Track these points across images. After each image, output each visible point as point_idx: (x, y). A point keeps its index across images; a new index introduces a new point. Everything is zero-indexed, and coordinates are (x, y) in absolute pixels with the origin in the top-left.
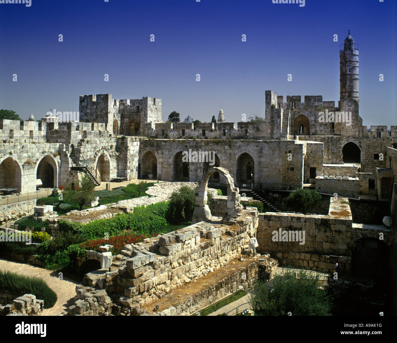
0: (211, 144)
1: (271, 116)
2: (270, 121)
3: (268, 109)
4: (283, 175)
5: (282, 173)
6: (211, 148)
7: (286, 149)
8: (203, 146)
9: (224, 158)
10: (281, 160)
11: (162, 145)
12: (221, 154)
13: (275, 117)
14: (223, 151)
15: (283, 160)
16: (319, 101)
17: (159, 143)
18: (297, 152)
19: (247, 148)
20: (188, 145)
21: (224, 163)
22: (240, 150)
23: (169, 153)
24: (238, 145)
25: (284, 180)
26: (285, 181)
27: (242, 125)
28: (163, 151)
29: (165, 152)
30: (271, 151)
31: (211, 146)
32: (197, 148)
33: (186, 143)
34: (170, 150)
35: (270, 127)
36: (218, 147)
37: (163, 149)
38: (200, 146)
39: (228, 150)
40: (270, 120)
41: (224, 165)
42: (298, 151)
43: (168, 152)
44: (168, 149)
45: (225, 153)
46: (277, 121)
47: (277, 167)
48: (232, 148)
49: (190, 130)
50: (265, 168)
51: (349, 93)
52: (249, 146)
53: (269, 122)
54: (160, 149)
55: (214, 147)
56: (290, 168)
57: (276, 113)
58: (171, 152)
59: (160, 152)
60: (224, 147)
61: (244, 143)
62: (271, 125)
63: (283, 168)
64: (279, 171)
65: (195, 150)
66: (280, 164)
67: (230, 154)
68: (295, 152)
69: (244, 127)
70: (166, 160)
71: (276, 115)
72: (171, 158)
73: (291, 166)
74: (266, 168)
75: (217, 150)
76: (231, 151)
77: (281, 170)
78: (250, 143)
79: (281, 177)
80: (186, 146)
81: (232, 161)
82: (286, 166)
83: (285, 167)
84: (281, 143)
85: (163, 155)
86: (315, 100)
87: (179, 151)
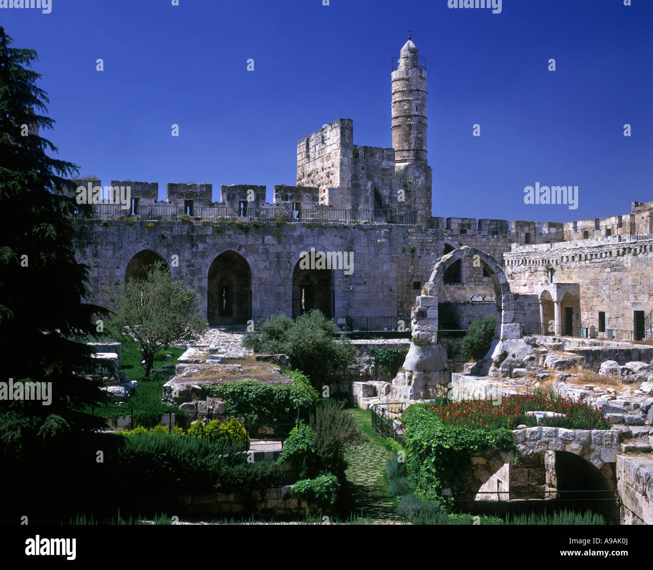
0: (230, 232)
1: (353, 175)
2: (350, 186)
3: (346, 159)
4: (399, 299)
5: (396, 294)
6: (229, 240)
7: (405, 243)
8: (207, 235)
9: (262, 265)
10: (395, 266)
11: (95, 233)
12: (256, 256)
13: (362, 178)
14: (261, 247)
15: (399, 266)
16: (389, 160)
17: (86, 229)
18: (427, 250)
19: (318, 240)
20: (167, 233)
21: (263, 275)
22: (301, 246)
23: (114, 253)
24: (297, 233)
25: (400, 309)
26: (402, 312)
27: (286, 191)
28: (99, 247)
29: (104, 252)
30: (372, 248)
31: (230, 236)
32: (192, 240)
33: (162, 228)
34: (117, 247)
35: (350, 198)
36: (247, 237)
37: (97, 244)
38: (202, 236)
39: (273, 245)
40: (350, 183)
41: (263, 280)
42: (429, 248)
43: (111, 251)
44: (114, 244)
45: (266, 252)
46: (365, 186)
47: (386, 283)
48: (283, 240)
49: (153, 201)
50: (358, 284)
51: (417, 152)
52: (324, 237)
53: (349, 189)
54: (91, 243)
55: (237, 238)
56: (412, 283)
57: (363, 168)
58: (122, 252)
59: (88, 250)
60: (263, 239)
61: (312, 231)
62: (352, 195)
63: (398, 283)
64: (391, 290)
65: (188, 245)
66: (393, 274)
67: (278, 255)
68: (422, 250)
69: (291, 197)
70: (107, 273)
71: (364, 172)
72: (121, 266)
73: (414, 280)
74: (361, 284)
75: (244, 246)
76: (279, 249)
77: (394, 288)
78: (324, 230)
79: (395, 303)
80: (163, 237)
81: (282, 272)
82: (405, 279)
83: (403, 281)
84: (394, 230)
85: (98, 260)
86: (383, 156)
87: (142, 249)
